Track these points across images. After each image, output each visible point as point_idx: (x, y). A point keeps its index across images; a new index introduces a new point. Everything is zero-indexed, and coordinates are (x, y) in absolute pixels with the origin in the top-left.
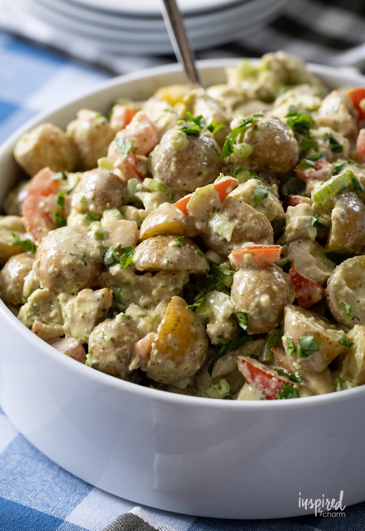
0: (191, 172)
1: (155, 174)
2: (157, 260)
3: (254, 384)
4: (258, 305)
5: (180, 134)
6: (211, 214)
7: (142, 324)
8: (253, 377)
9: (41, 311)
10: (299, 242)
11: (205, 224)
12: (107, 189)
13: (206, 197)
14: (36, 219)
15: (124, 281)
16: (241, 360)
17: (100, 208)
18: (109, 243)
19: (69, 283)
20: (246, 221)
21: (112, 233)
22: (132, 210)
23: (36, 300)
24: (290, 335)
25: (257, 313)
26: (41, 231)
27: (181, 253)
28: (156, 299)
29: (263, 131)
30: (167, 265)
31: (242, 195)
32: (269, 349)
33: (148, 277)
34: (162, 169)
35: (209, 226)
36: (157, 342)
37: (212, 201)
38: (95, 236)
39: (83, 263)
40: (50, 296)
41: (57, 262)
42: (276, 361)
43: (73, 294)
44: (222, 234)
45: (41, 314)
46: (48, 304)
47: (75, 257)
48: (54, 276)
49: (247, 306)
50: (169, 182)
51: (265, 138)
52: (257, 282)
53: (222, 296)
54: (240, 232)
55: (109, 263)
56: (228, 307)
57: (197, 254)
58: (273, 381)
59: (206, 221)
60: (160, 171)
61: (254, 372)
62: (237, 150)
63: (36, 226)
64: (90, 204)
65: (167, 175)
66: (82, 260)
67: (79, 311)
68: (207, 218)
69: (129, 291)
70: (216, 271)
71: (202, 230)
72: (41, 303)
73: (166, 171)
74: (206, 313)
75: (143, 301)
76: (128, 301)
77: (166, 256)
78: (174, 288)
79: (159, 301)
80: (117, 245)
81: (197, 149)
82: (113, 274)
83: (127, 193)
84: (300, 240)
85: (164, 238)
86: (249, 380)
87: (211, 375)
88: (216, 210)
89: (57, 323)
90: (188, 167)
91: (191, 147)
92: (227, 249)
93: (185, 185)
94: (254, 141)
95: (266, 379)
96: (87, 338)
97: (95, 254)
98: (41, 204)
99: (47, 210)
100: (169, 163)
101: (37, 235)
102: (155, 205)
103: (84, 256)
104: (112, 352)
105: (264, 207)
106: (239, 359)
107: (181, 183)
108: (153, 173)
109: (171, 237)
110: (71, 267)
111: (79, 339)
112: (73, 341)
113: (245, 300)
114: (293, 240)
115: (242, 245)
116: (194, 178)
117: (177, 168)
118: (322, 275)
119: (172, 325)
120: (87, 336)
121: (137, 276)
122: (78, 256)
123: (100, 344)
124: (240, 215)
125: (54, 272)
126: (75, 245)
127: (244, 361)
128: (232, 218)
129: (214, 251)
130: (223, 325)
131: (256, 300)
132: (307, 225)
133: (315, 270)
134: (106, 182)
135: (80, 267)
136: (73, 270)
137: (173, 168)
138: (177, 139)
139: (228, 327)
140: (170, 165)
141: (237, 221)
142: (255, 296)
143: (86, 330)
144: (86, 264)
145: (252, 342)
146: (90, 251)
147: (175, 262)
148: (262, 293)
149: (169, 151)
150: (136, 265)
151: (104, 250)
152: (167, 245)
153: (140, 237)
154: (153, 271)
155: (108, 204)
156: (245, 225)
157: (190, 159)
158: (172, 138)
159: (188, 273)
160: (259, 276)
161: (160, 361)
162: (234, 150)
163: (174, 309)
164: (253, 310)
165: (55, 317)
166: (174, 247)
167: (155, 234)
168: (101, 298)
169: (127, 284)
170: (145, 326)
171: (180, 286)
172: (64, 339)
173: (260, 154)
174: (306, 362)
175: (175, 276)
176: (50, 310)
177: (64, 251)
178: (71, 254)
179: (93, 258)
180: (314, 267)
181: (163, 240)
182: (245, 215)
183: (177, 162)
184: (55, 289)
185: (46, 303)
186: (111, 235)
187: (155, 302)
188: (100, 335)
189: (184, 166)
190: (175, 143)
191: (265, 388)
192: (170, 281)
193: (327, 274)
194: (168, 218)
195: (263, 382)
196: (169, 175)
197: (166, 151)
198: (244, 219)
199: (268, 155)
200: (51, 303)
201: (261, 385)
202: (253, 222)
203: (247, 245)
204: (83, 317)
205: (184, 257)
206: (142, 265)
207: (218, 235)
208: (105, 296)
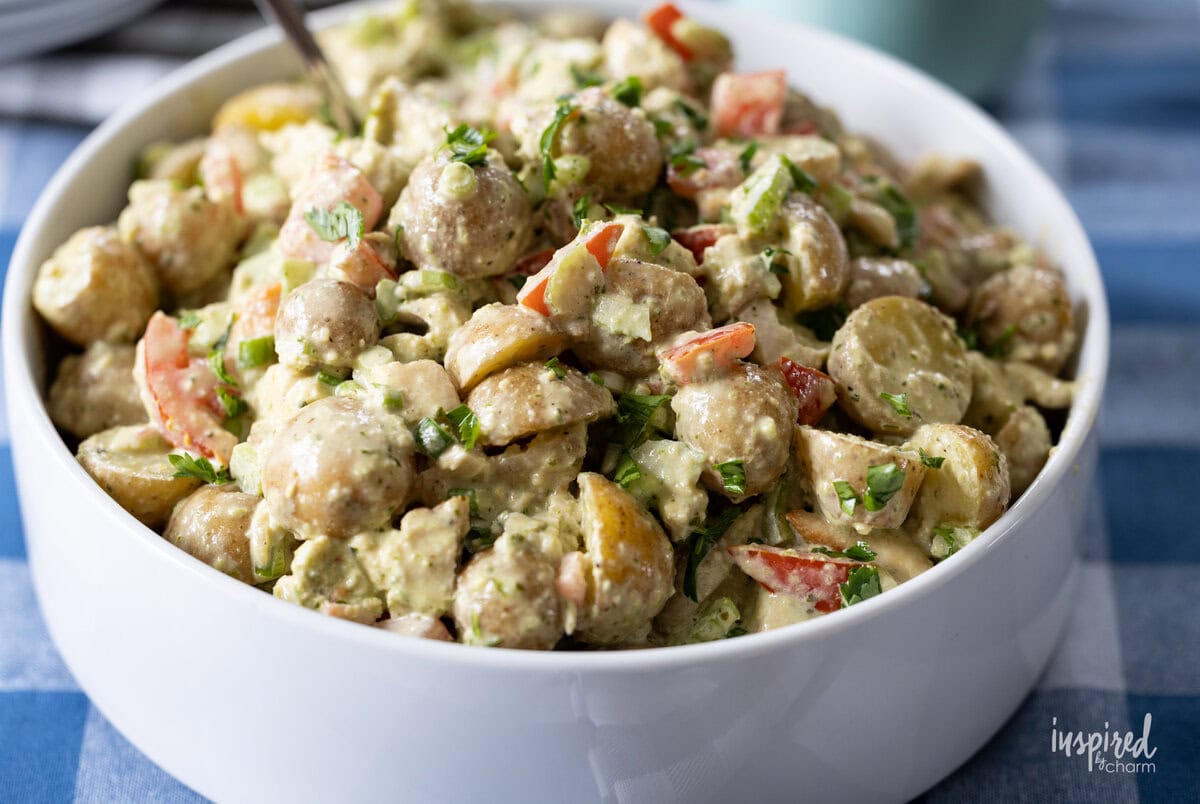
0: (496, 237)
1: (422, 259)
2: (537, 415)
3: (788, 589)
4: (760, 441)
5: (464, 168)
6: (593, 301)
7: (547, 542)
8: (782, 577)
9: (327, 582)
10: (754, 309)
11: (587, 322)
12: (351, 313)
13: (577, 272)
14: (194, 416)
15: (474, 474)
16: (746, 553)
17: (348, 353)
18: (417, 411)
19: (374, 510)
20: (666, 294)
21: (410, 391)
22: (408, 341)
23: (313, 563)
24: (837, 476)
25: (761, 456)
26: (211, 436)
27: (571, 387)
28: (541, 490)
29: (599, 123)
30: (560, 419)
31: (623, 249)
32: (780, 517)
33: (516, 453)
34: (439, 245)
35: (596, 324)
36: (604, 566)
37: (591, 276)
38: (386, 406)
39: (394, 463)
40: (334, 548)
41: (344, 478)
42: (798, 536)
43: (382, 530)
44: (630, 332)
45: (326, 588)
46: (334, 565)
47: (375, 456)
48: (343, 505)
49: (738, 448)
50: (458, 266)
51: (608, 135)
52: (739, 399)
53: (669, 447)
54: (663, 317)
55: (437, 449)
56: (694, 463)
57: (593, 384)
58: (826, 572)
59: (586, 315)
60: (435, 250)
61: (782, 567)
62: (564, 171)
63: (200, 430)
64: (326, 351)
65: (453, 255)
66: (390, 457)
67: (418, 556)
68: (586, 312)
69: (484, 490)
70: (632, 406)
71: (583, 336)
72: (321, 567)
73: (450, 246)
74: (649, 487)
75: (518, 500)
76: (490, 510)
77: (548, 401)
78: (574, 460)
79: (548, 493)
80: (434, 410)
81: (497, 189)
82: (453, 468)
83: (381, 310)
84: (755, 304)
85: (521, 372)
86: (774, 584)
87: (694, 598)
88: (599, 291)
89: (364, 596)
90: (490, 228)
91: (485, 188)
92: (640, 357)
93: (489, 263)
94: (589, 146)
95: (812, 572)
96: (451, 604)
97: (407, 438)
98: (187, 385)
99: (202, 393)
100: (452, 230)
101: (209, 446)
102: (453, 318)
103: (390, 450)
104: (529, 610)
105: (668, 261)
106: (738, 554)
107: (483, 263)
108: (415, 259)
109: (531, 365)
110: (376, 478)
111: (434, 610)
112: (419, 618)
113: (729, 439)
114: (742, 307)
115: (672, 341)
116: (502, 246)
117: (471, 236)
118: (816, 356)
119: (617, 527)
120: (449, 598)
121: (492, 458)
122: (379, 452)
123: (497, 602)
124: (650, 286)
125: (341, 498)
126: (363, 433)
127: (752, 554)
128: (638, 297)
129: (609, 369)
130: (695, 499)
131: (753, 432)
132: (760, 272)
133: (800, 351)
134: (343, 300)
135: (391, 473)
136: (380, 481)
137: (462, 237)
138: (460, 179)
139: (700, 498)
140: (454, 234)
141: (649, 300)
142: (747, 426)
143: (443, 588)
144: (399, 464)
145: (741, 516)
146: (395, 438)
147: (571, 409)
148: (757, 416)
149: (446, 207)
150: (492, 438)
151: (413, 426)
152: (537, 382)
153: (463, 385)
154: (523, 442)
155: (362, 342)
156: (667, 303)
157: (490, 211)
158: (453, 179)
159: (588, 423)
160: (736, 387)
161: (617, 599)
162: (557, 173)
163: (606, 495)
164: (751, 452)
165: (357, 585)
166: (553, 382)
167: (492, 369)
168: (455, 517)
169: (478, 480)
170: (555, 544)
171: (583, 452)
172: (388, 621)
173: (606, 168)
174: (882, 515)
175: (570, 435)
176: (342, 576)
177: (349, 451)
178: (365, 452)
179: (405, 448)
180: (797, 346)
181: (523, 376)
182: (659, 285)
183: (468, 225)
184: (344, 530)
185: (330, 564)
186: (412, 396)
187: (540, 497)
188: (490, 586)
189: (482, 227)
190: (462, 188)
191: (812, 589)
192: (564, 448)
193: (822, 352)
194: (519, 330)
195: (805, 580)
196: (457, 252)
197: (440, 207)
198: (661, 292)
199: (622, 166)
200: (339, 560)
201: (803, 586)
202: (679, 292)
203: (682, 339)
204: (431, 565)
205: (580, 395)
206: (506, 433)
207: (621, 335)
208: (462, 512)
